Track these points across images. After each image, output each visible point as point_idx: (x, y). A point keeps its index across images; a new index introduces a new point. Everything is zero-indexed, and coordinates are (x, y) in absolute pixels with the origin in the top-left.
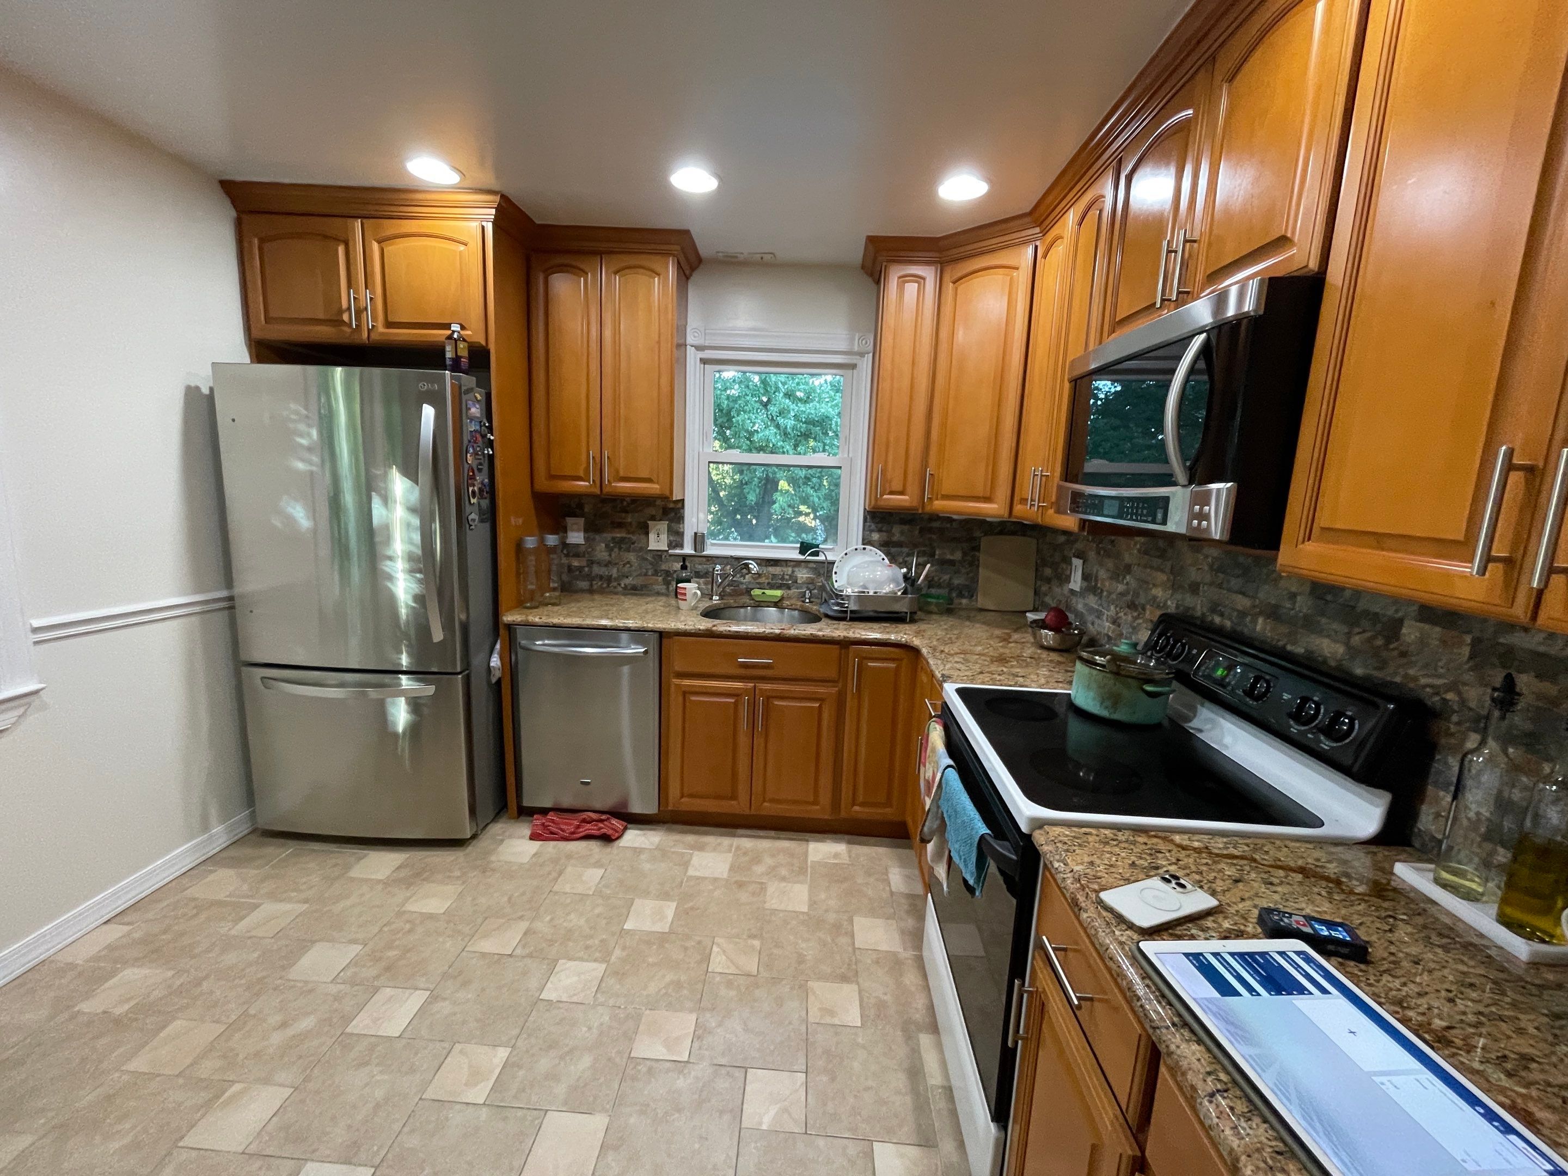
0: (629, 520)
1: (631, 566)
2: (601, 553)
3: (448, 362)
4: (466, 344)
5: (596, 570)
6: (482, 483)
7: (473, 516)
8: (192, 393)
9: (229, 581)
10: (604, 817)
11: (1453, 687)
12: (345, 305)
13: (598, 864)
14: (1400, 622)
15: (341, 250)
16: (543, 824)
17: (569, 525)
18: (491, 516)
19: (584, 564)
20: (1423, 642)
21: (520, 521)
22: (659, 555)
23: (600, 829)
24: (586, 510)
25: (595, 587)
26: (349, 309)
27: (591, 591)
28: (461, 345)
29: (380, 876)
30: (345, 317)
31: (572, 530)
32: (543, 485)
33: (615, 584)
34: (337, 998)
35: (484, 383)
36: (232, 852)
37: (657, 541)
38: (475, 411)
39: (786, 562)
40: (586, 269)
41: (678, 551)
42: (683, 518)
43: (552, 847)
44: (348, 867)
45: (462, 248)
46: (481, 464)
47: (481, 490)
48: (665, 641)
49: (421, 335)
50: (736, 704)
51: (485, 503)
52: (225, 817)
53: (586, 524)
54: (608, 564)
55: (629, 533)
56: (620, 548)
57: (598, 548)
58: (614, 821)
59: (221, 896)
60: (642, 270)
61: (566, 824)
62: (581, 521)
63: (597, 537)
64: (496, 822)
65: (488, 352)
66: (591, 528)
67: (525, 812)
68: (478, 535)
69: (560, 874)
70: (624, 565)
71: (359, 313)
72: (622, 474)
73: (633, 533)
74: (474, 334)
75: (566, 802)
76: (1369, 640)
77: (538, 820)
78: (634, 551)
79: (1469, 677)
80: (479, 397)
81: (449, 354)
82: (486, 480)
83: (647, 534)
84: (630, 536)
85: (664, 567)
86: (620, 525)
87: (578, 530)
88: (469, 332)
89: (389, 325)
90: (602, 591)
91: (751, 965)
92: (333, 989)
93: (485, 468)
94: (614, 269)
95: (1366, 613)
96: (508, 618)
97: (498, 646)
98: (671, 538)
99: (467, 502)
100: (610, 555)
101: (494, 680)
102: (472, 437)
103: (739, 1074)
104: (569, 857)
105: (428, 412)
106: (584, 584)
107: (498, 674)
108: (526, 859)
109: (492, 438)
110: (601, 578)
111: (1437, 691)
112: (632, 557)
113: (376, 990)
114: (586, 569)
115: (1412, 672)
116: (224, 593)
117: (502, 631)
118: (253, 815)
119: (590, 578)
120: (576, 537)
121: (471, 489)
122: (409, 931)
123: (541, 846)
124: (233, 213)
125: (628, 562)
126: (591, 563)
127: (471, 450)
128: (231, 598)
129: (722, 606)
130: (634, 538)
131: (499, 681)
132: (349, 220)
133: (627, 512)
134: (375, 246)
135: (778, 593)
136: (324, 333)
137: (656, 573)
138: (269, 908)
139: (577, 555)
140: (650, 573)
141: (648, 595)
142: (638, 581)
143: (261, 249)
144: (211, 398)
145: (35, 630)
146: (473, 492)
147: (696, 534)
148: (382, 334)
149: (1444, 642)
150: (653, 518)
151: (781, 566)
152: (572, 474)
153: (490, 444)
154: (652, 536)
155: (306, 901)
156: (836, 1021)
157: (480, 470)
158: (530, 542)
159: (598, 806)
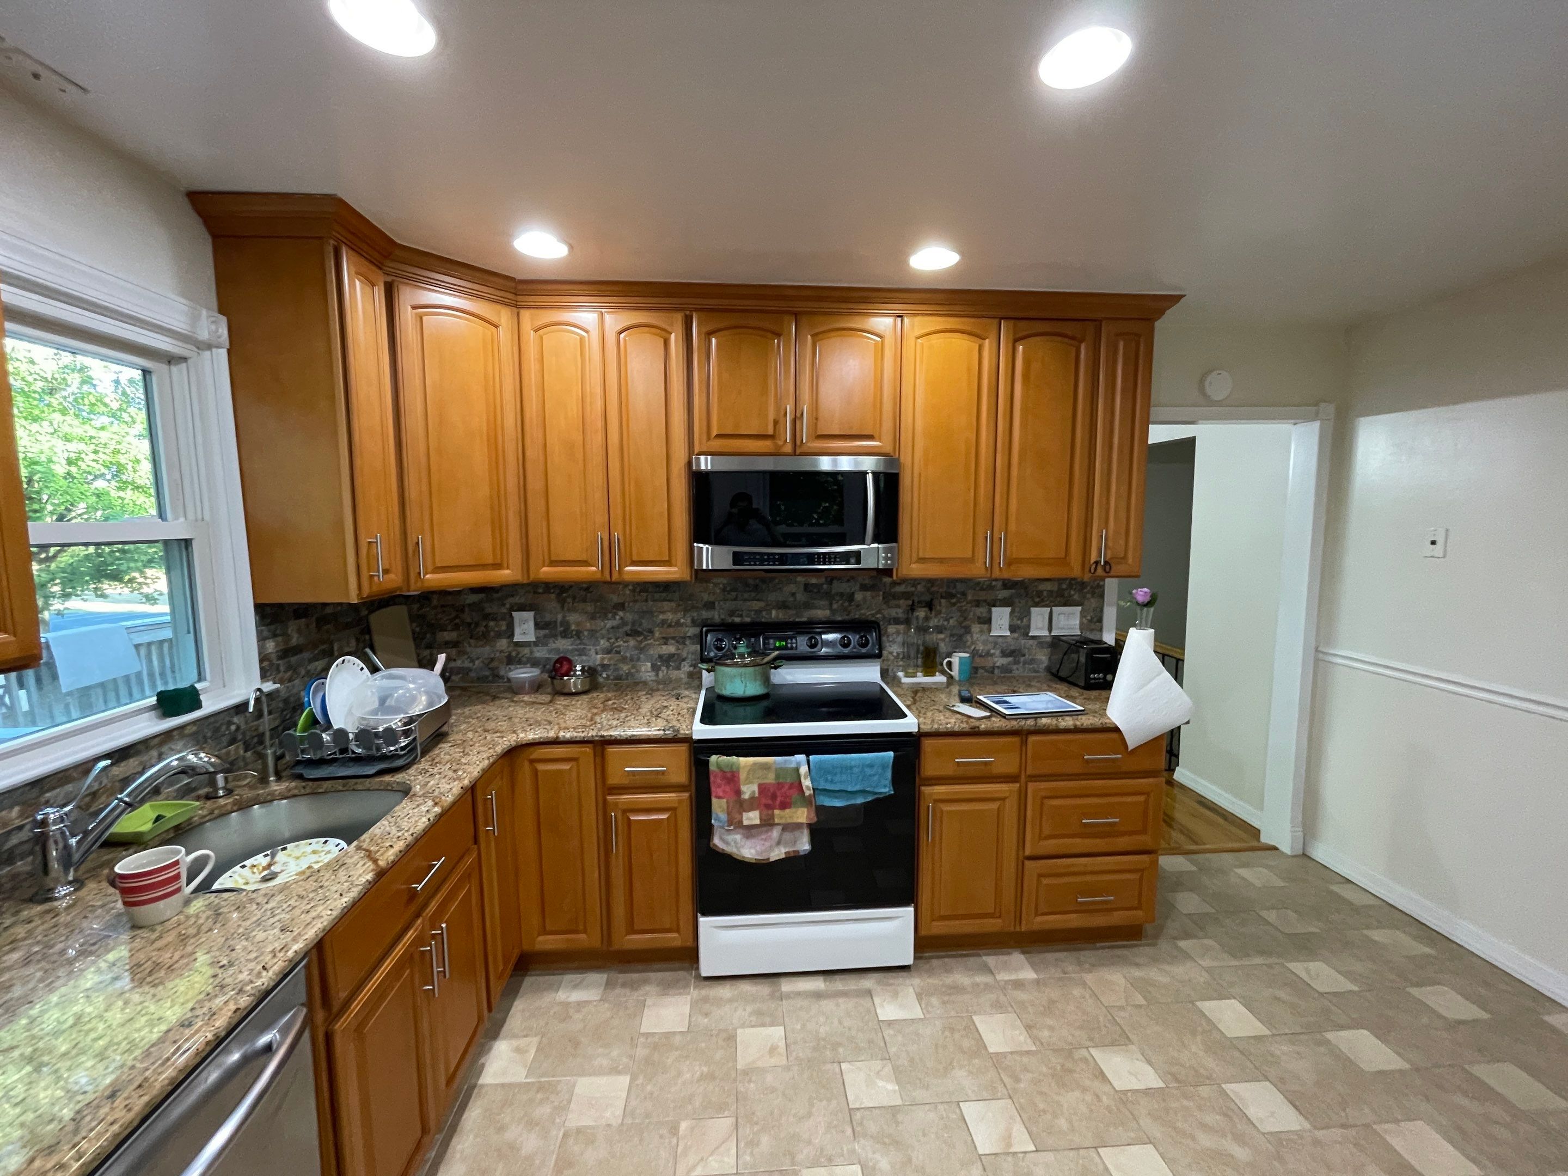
11: (879, 612)
14: (853, 594)
20: (865, 599)
76: (842, 605)
79: (884, 607)
91: (723, 1124)
95: (837, 594)
103: (858, 1115)
111: (873, 615)
115: (863, 611)
149: (873, 598)
156: (782, 1044)
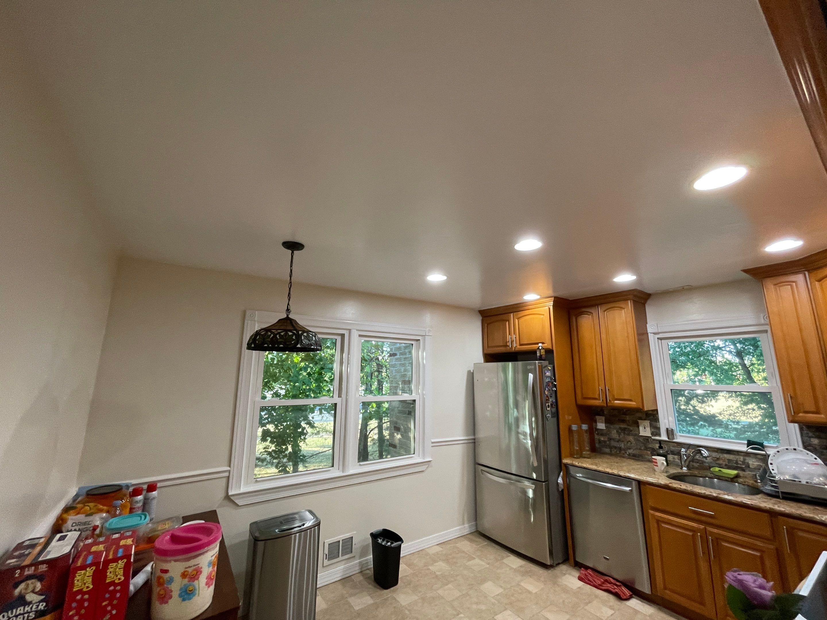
0: (628, 419)
1: (631, 443)
2: (614, 434)
3: (538, 357)
4: (544, 350)
5: (613, 443)
6: (552, 401)
7: (548, 415)
8: (469, 372)
9: (474, 434)
10: (618, 583)
12: (508, 341)
13: (611, 608)
15: (507, 323)
16: (586, 574)
17: (597, 420)
18: (556, 415)
19: (606, 439)
21: (570, 417)
22: (647, 438)
23: (615, 589)
24: (605, 413)
25: (613, 452)
26: (509, 341)
27: (611, 454)
28: (542, 351)
29: (514, 567)
30: (508, 344)
31: (600, 422)
32: (580, 402)
33: (623, 452)
34: (493, 604)
35: (552, 362)
36: (469, 536)
37: (645, 431)
38: (548, 374)
39: (738, 453)
40: (593, 312)
41: (657, 438)
42: (658, 419)
43: (588, 588)
44: (503, 558)
45: (542, 316)
46: (552, 394)
47: (551, 405)
48: (642, 487)
49: (531, 347)
50: (693, 535)
51: (554, 410)
52: (469, 522)
53: (605, 420)
54: (618, 441)
55: (628, 425)
56: (624, 433)
57: (613, 432)
58: (623, 588)
59: (465, 550)
60: (616, 308)
61: (598, 580)
62: (603, 418)
63: (612, 426)
64: (564, 564)
65: (553, 351)
66: (608, 422)
67: (578, 565)
68: (551, 423)
69: (590, 602)
70: (628, 442)
71: (512, 342)
72: (616, 397)
73: (630, 426)
74: (547, 345)
75: (601, 568)
77: (583, 571)
78: (632, 435)
80: (550, 368)
81: (538, 355)
82: (554, 401)
83: (638, 427)
84: (629, 427)
85: (650, 446)
86: (623, 421)
87: (602, 423)
88: (546, 345)
89: (521, 345)
90: (616, 455)
92: (493, 600)
93: (554, 395)
94: (605, 309)
96: (565, 461)
97: (562, 473)
98: (653, 430)
99: (546, 410)
100: (619, 436)
101: (560, 490)
102: (547, 384)
104: (596, 597)
105: (531, 376)
106: (607, 450)
107: (561, 487)
108: (575, 588)
109: (556, 383)
110: (615, 448)
112: (631, 438)
113: (506, 609)
114: (608, 442)
116: (472, 437)
117: (563, 468)
118: (476, 525)
119: (611, 448)
120: (601, 426)
121: (547, 404)
122: (520, 593)
123: (583, 585)
124: (481, 318)
125: (629, 441)
126: (610, 439)
127: (547, 389)
128: (474, 439)
129: (689, 474)
130: (631, 428)
131: (563, 491)
132: (509, 314)
133: (626, 415)
134: (517, 320)
135: (735, 472)
136: (502, 350)
137: (646, 448)
138: (477, 561)
139: (602, 435)
140: (642, 448)
141: (642, 461)
142: (637, 452)
143: (487, 326)
144: (473, 373)
145: (433, 443)
146: (548, 406)
147: (667, 429)
148: (518, 348)
150: (641, 419)
151: (734, 454)
152: (593, 397)
153: (555, 386)
154: (641, 428)
155: (488, 564)
157: (551, 397)
158: (574, 427)
159: (616, 576)
